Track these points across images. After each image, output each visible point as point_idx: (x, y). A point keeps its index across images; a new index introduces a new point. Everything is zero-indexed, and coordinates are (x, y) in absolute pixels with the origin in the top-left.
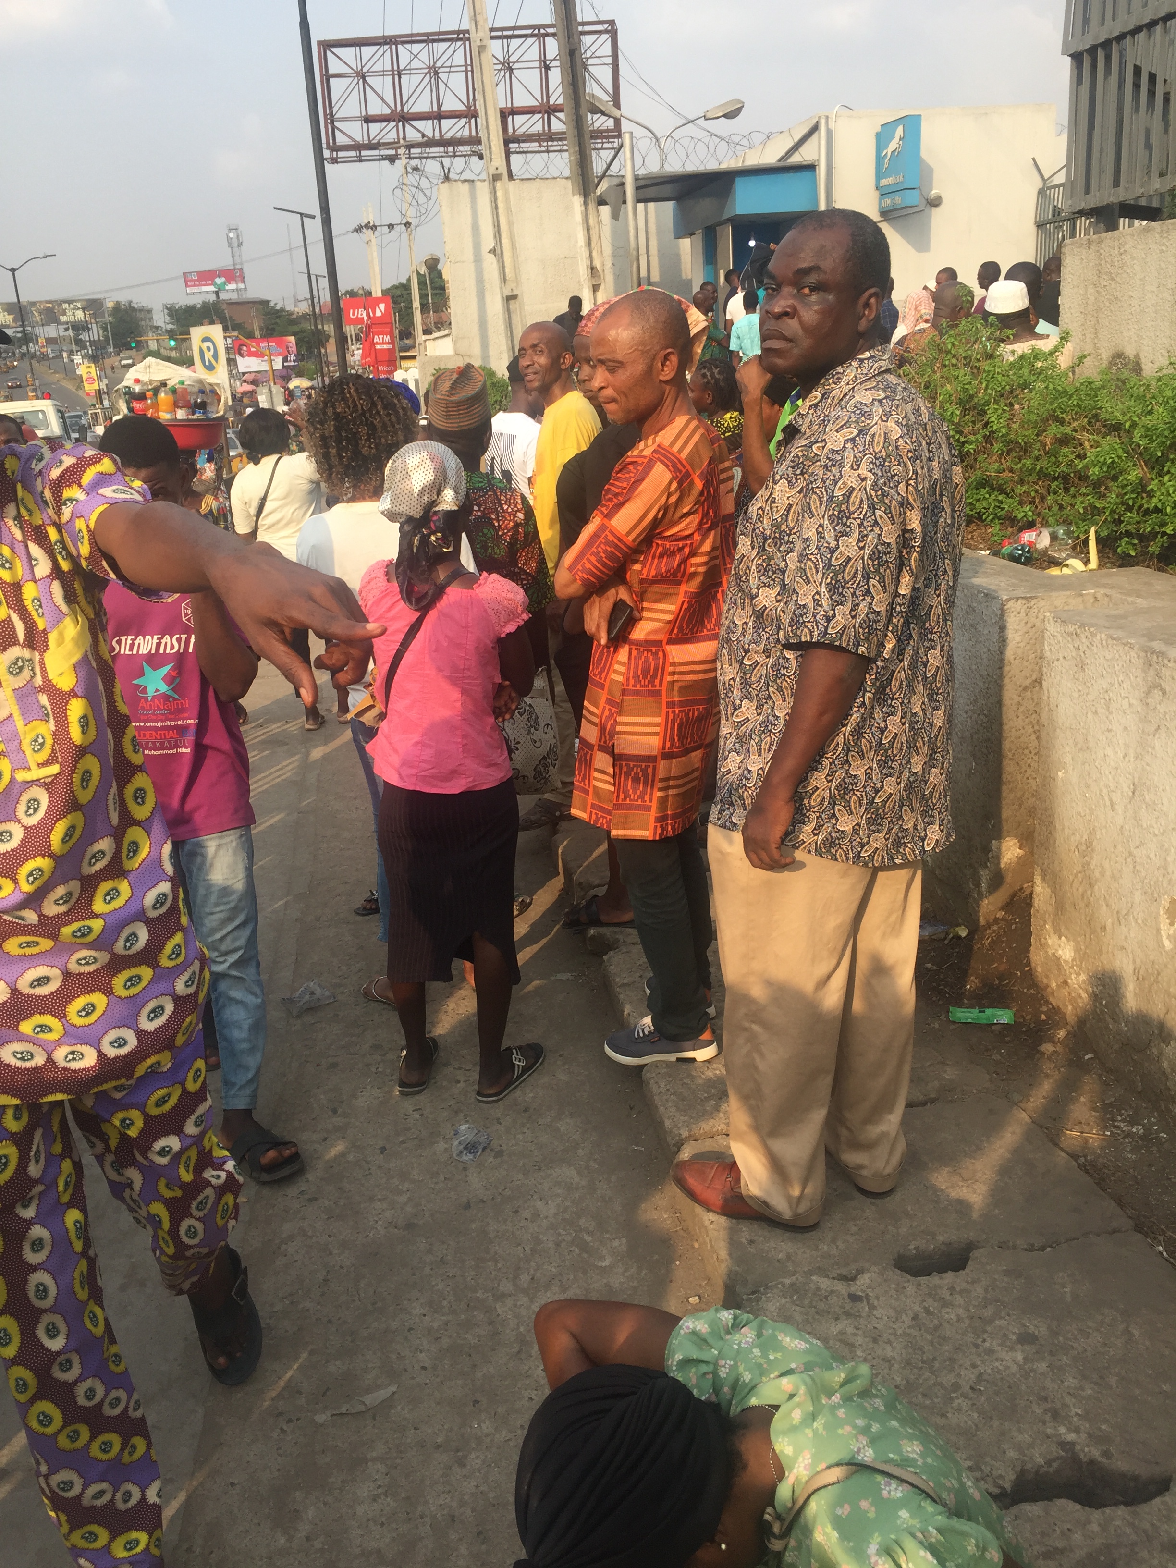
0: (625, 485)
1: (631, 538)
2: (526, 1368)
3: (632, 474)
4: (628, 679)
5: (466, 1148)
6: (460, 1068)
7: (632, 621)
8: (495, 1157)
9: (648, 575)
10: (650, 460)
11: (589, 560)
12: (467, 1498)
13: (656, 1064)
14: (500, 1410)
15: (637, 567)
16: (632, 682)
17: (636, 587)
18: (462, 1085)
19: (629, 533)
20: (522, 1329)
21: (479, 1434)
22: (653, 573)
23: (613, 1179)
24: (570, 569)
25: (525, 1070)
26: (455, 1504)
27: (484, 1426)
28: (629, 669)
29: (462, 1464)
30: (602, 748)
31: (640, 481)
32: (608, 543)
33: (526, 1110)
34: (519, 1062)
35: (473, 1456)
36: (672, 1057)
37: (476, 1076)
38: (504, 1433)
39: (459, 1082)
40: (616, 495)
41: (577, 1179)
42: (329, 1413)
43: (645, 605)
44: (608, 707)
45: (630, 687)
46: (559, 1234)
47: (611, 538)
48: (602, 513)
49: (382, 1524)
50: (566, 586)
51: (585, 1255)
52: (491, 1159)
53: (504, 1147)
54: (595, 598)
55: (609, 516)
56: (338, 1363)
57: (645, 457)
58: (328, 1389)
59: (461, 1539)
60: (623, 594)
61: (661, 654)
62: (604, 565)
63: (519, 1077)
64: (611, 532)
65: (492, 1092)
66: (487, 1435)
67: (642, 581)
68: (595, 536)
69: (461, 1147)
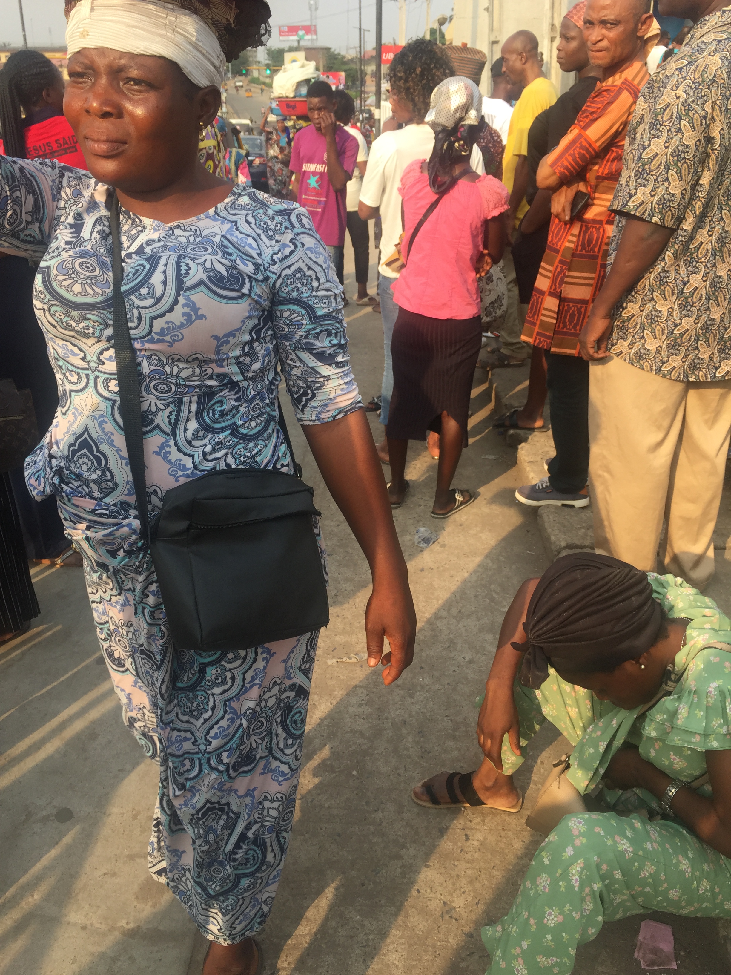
0: (600, 105)
1: (598, 144)
2: (453, 655)
3: (606, 97)
4: (577, 247)
5: (423, 540)
6: (421, 499)
7: (587, 206)
8: (441, 547)
9: (602, 174)
10: (620, 88)
11: (566, 159)
12: (414, 713)
13: (548, 506)
14: (437, 674)
15: (596, 167)
16: (580, 248)
17: (593, 181)
18: (422, 507)
19: (597, 141)
20: (451, 636)
21: (423, 684)
22: (606, 171)
23: (514, 567)
24: (552, 166)
25: (462, 503)
26: (406, 716)
27: (426, 680)
28: (578, 240)
29: (411, 696)
30: (551, 294)
31: (611, 103)
32: (582, 147)
33: (461, 525)
34: (459, 498)
35: (418, 693)
36: (559, 503)
37: (432, 504)
38: (437, 686)
39: (420, 506)
40: (592, 113)
41: (490, 564)
42: (335, 660)
43: (597, 195)
44: (560, 265)
45: (578, 252)
46: (478, 591)
47: (585, 144)
48: (580, 126)
49: (363, 719)
50: (546, 178)
51: (493, 604)
52: (438, 548)
53: (446, 543)
54: (564, 188)
55: (585, 128)
56: (341, 637)
57: (616, 86)
58: (335, 649)
59: (408, 733)
60: (582, 187)
61: (601, 230)
62: (577, 163)
63: (458, 507)
64: (585, 139)
65: (441, 512)
66: (427, 685)
67: (598, 178)
68: (573, 142)
69: (420, 540)
